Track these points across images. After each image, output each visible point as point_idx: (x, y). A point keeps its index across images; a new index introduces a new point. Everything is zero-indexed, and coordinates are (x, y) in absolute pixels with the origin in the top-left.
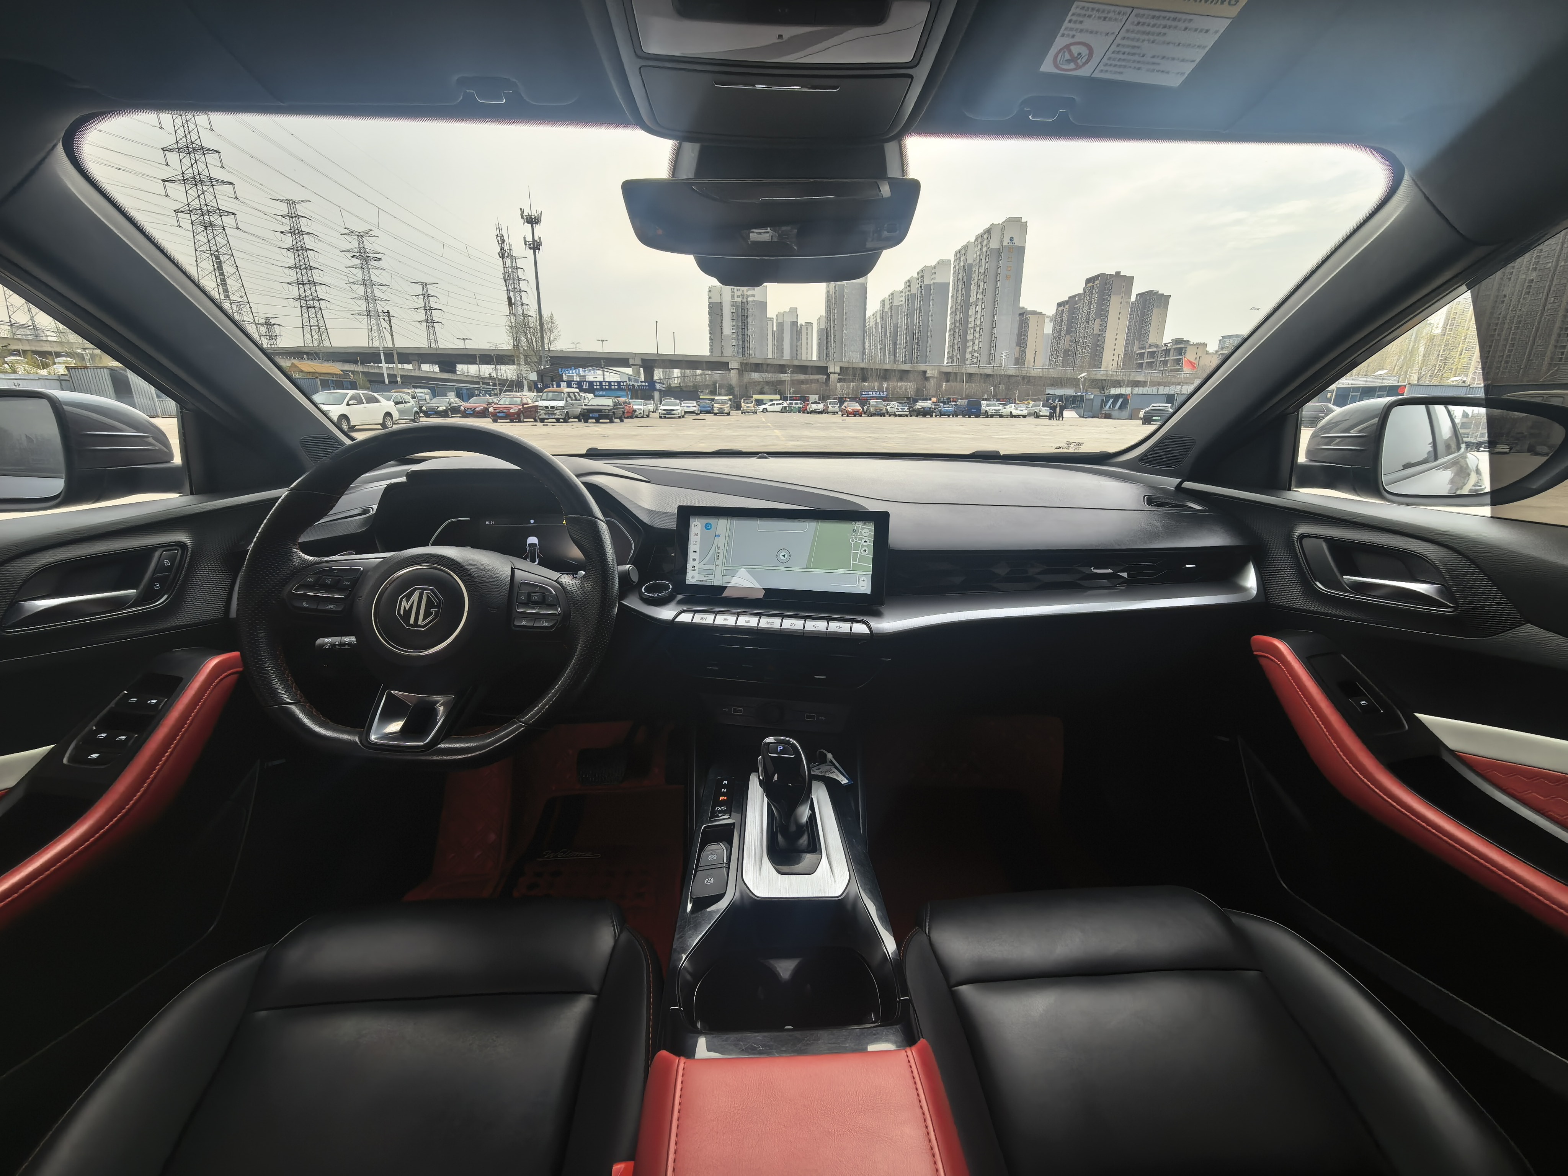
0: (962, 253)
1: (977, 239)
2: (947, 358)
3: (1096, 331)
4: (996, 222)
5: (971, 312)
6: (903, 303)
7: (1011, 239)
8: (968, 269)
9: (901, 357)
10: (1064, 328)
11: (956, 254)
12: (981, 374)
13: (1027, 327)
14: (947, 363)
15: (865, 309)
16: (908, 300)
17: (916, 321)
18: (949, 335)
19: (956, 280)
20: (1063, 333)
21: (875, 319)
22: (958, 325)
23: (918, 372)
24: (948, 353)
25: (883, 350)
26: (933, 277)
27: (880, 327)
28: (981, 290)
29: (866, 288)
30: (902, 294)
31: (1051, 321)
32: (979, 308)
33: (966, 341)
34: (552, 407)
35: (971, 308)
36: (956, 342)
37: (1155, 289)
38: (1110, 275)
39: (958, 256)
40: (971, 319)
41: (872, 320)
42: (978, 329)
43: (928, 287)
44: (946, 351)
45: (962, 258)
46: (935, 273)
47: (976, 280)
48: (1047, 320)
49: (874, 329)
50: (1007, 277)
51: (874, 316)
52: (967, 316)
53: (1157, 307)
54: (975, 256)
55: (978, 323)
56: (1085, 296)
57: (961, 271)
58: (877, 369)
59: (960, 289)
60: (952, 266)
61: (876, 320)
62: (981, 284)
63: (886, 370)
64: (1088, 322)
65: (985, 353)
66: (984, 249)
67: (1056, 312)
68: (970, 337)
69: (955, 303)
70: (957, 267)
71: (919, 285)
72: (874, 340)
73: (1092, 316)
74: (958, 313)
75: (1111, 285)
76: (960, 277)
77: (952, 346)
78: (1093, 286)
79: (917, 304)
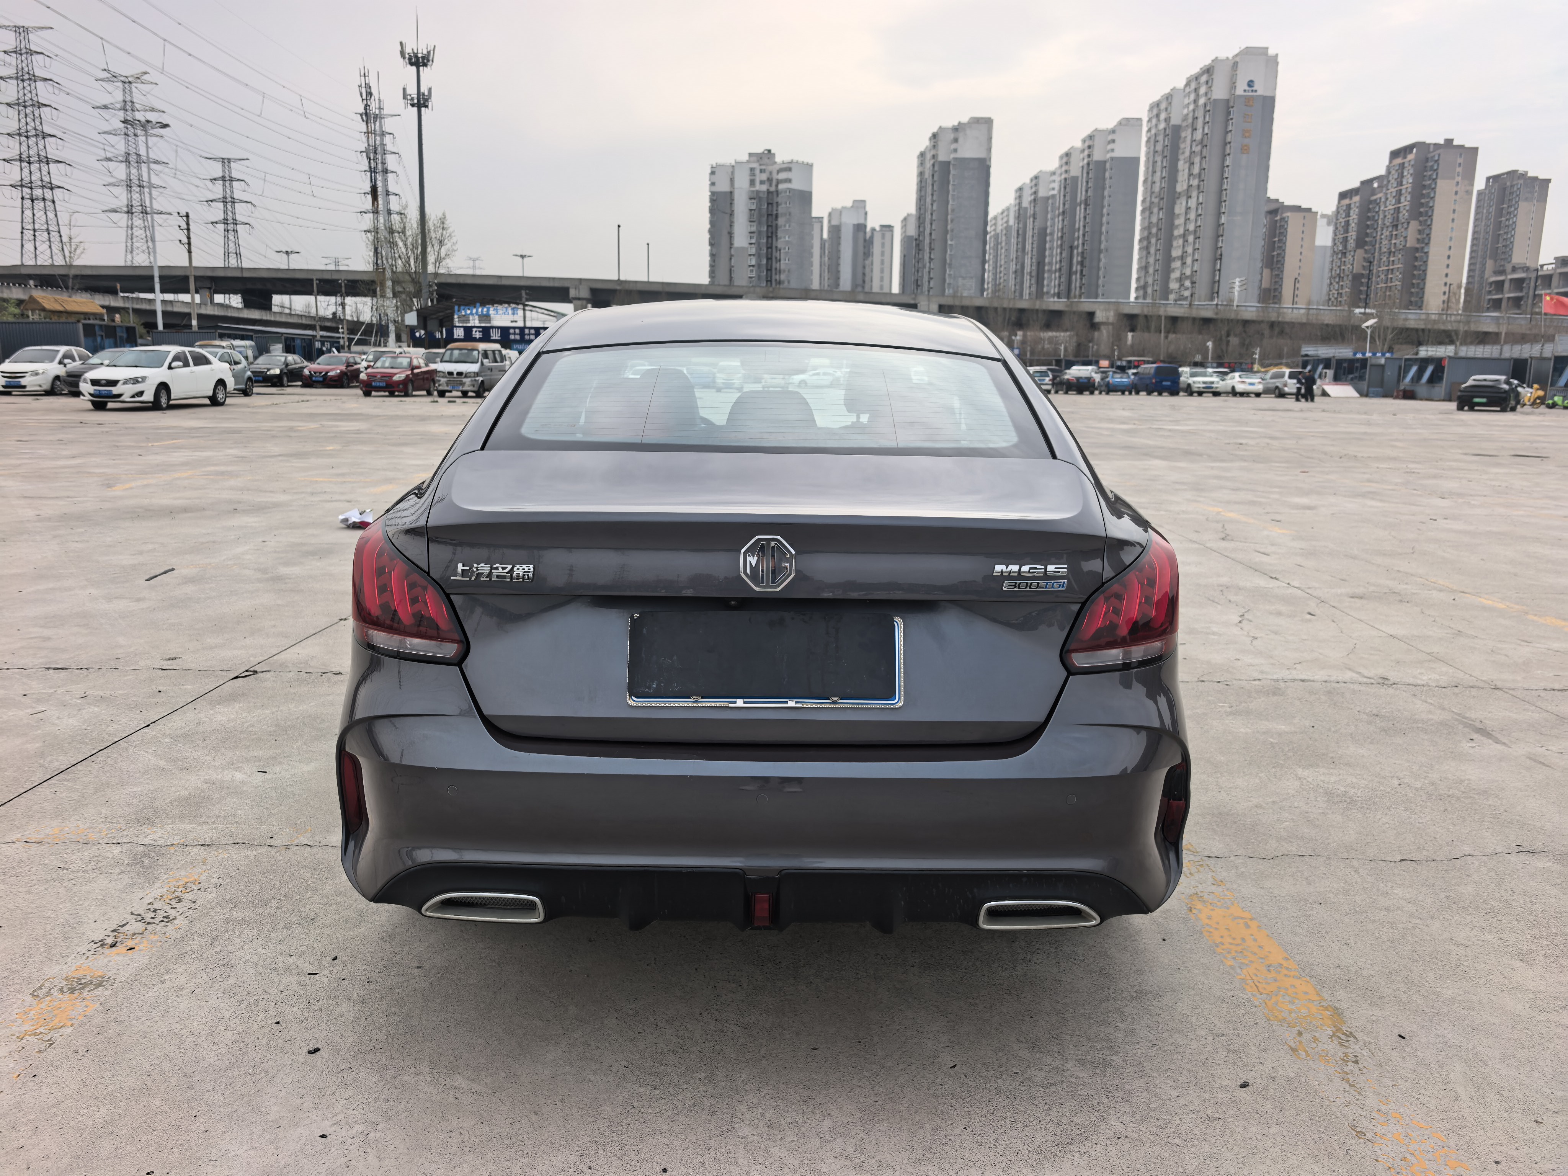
0: (1163, 106)
1: (1188, 84)
2: (1137, 289)
3: (1411, 243)
4: (1222, 55)
5: (1180, 209)
6: (1055, 192)
7: (1250, 84)
8: (1174, 134)
9: (1052, 283)
10: (1352, 235)
11: (1151, 109)
12: (1194, 319)
13: (1283, 234)
14: (1136, 298)
15: (986, 204)
16: (1065, 188)
17: (1079, 224)
18: (1140, 249)
19: (1152, 153)
20: (1352, 243)
21: (1005, 220)
22: (1154, 230)
23: (1080, 314)
24: (1138, 279)
25: (1019, 273)
26: (1110, 147)
27: (1014, 234)
28: (1196, 170)
29: (989, 167)
30: (1053, 178)
31: (1329, 224)
32: (1193, 203)
33: (1168, 259)
34: (460, 374)
35: (1178, 202)
36: (1151, 260)
37: (1521, 169)
38: (1435, 144)
39: (1155, 111)
40: (1179, 221)
41: (1000, 222)
42: (1191, 238)
43: (1102, 165)
44: (1134, 276)
45: (1163, 116)
46: (1113, 141)
47: (1187, 154)
48: (1321, 223)
49: (1004, 238)
50: (1245, 149)
51: (1005, 214)
52: (1171, 215)
53: (1526, 199)
54: (1185, 111)
55: (1191, 227)
56: (1389, 182)
57: (1160, 138)
58: (1005, 309)
59: (1158, 169)
60: (1145, 129)
61: (1007, 222)
62: (1197, 160)
63: (1022, 311)
64: (1397, 226)
65: (1203, 279)
66: (1202, 101)
67: (1338, 208)
68: (1176, 253)
69: (1149, 194)
70: (1153, 131)
71: (1086, 161)
72: (1003, 257)
73: (1404, 214)
74: (1155, 210)
75: (1436, 161)
76: (1159, 147)
77: (1144, 268)
78: (1404, 163)
79: (1081, 196)
